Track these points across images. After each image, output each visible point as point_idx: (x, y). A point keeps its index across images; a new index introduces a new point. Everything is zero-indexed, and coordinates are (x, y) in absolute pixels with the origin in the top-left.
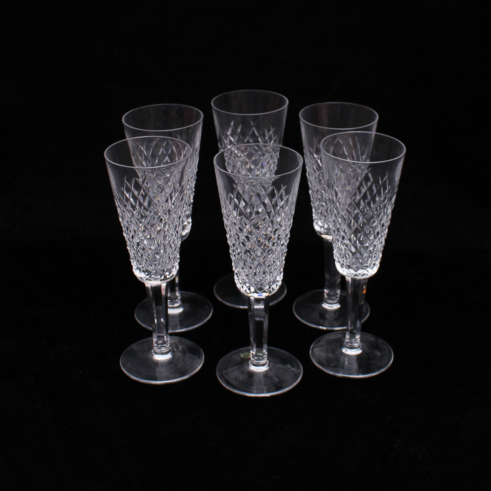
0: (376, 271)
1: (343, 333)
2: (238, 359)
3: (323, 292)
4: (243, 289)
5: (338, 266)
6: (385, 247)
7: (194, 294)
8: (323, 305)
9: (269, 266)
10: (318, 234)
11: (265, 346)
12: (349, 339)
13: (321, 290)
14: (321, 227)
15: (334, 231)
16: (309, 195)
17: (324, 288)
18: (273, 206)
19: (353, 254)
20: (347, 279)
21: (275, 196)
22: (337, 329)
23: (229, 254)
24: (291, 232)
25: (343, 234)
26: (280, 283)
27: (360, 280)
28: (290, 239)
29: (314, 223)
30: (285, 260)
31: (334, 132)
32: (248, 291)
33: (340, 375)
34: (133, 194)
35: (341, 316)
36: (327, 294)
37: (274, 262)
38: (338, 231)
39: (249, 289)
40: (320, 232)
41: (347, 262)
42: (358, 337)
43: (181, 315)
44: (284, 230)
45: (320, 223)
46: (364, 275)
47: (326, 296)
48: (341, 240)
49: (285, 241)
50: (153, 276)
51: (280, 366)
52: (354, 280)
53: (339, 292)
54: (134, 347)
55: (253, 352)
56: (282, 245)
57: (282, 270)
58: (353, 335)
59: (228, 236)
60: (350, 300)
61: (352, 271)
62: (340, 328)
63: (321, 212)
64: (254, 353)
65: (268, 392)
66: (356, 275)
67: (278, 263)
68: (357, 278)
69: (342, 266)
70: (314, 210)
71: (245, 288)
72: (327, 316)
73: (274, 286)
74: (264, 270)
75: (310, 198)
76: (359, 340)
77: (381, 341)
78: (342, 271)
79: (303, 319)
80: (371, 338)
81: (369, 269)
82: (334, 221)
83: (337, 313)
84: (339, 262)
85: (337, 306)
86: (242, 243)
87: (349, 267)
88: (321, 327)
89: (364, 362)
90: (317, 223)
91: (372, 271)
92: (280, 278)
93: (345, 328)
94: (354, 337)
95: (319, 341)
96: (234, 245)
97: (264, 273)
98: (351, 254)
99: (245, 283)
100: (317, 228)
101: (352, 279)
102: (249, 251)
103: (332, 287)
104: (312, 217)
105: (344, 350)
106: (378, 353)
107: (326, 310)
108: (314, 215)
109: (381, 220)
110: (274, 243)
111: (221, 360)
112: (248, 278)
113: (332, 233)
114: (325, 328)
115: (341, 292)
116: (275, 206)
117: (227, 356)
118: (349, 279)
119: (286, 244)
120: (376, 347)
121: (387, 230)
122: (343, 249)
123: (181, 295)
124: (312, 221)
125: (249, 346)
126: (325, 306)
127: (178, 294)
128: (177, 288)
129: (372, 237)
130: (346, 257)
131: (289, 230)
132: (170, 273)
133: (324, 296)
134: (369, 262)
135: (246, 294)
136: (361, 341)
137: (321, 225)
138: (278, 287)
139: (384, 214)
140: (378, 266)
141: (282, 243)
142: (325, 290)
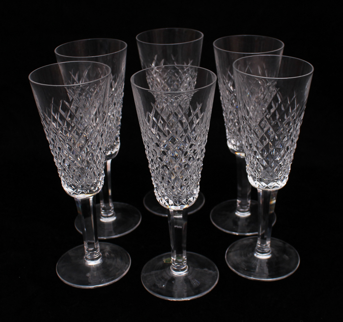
0: (285, 183)
1: (255, 238)
2: (160, 263)
3: (236, 202)
4: (163, 202)
5: (250, 179)
6: (293, 161)
7: (127, 204)
8: (236, 213)
9: (186, 180)
10: (231, 151)
11: (185, 252)
12: (260, 245)
13: (234, 200)
14: (234, 145)
15: (247, 147)
16: (223, 117)
17: (237, 199)
18: (189, 124)
19: (265, 168)
20: (258, 191)
21: (191, 114)
22: (248, 234)
23: (149, 169)
24: (206, 147)
25: (255, 149)
26: (197, 196)
27: (270, 192)
28: (205, 154)
29: (228, 142)
30: (201, 174)
31: (244, 55)
32: (167, 204)
33: (252, 278)
34: (61, 115)
35: (252, 223)
36: (240, 204)
37: (190, 176)
38: (251, 147)
39: (168, 202)
40: (233, 150)
41: (258, 175)
42: (268, 242)
43: (114, 223)
44: (199, 145)
45: (232, 142)
46: (274, 187)
47: (238, 205)
48: (253, 154)
49: (201, 156)
50: (79, 190)
51: (198, 269)
52: (265, 192)
53: (249, 202)
54: (70, 252)
55: (173, 259)
56: (198, 159)
57: (199, 183)
58: (264, 240)
59: (147, 152)
60: (261, 210)
61: (264, 184)
62: (251, 234)
63: (234, 132)
64: (175, 259)
65: (188, 296)
66: (267, 187)
67: (195, 177)
68: (269, 190)
69: (254, 178)
70: (227, 131)
71: (164, 201)
72: (240, 223)
73: (191, 199)
74: (181, 183)
75: (224, 120)
76: (269, 245)
77: (288, 245)
78: (254, 183)
79: (219, 226)
80: (279, 243)
81: (279, 182)
82: (247, 137)
83: (248, 221)
84: (252, 175)
85: (247, 214)
86: (160, 158)
87: (260, 180)
88: (234, 233)
89: (273, 266)
90: (230, 142)
91: (282, 184)
92: (196, 192)
93: (257, 233)
94: (265, 243)
95: (233, 246)
96: (152, 160)
97: (181, 187)
98: (262, 168)
99: (164, 196)
100: (230, 146)
101: (263, 191)
102: (166, 166)
103: (243, 197)
104: (226, 136)
105: (255, 255)
106: (286, 257)
107: (238, 218)
108: (227, 135)
109: (291, 136)
110: (190, 158)
111: (146, 264)
112: (166, 192)
113: (245, 149)
114: (237, 234)
115: (251, 202)
116: (191, 123)
117: (151, 261)
118: (260, 191)
119: (202, 159)
120: (284, 251)
121: (296, 145)
122: (255, 163)
123: (114, 205)
124: (226, 140)
125: (170, 251)
126: (238, 214)
127: (111, 205)
128: (110, 200)
129: (282, 152)
130: (258, 171)
131: (205, 145)
132: (95, 188)
133: (236, 205)
134: (279, 175)
135: (165, 206)
136: (271, 246)
137: (234, 143)
138: (195, 199)
139: (294, 130)
140: (287, 179)
141: (197, 158)
142: (238, 200)
